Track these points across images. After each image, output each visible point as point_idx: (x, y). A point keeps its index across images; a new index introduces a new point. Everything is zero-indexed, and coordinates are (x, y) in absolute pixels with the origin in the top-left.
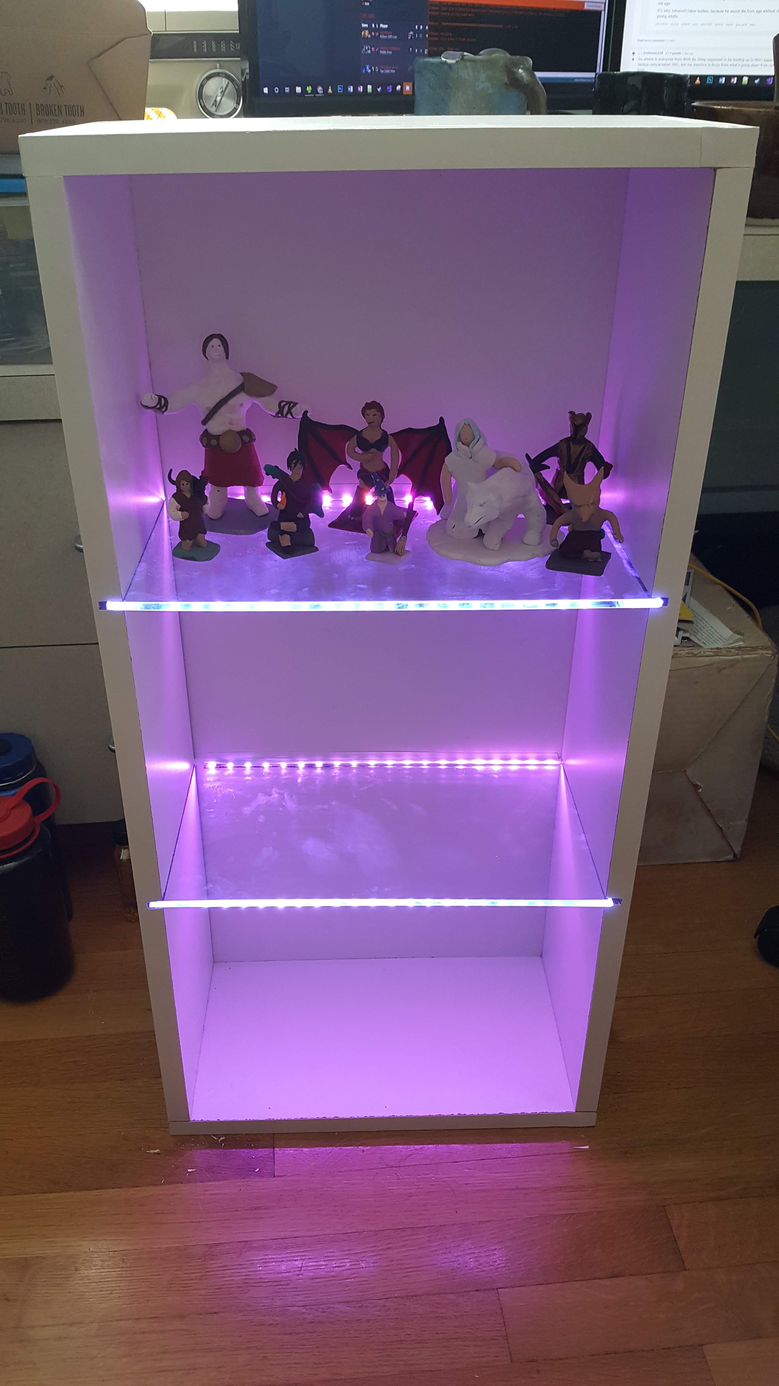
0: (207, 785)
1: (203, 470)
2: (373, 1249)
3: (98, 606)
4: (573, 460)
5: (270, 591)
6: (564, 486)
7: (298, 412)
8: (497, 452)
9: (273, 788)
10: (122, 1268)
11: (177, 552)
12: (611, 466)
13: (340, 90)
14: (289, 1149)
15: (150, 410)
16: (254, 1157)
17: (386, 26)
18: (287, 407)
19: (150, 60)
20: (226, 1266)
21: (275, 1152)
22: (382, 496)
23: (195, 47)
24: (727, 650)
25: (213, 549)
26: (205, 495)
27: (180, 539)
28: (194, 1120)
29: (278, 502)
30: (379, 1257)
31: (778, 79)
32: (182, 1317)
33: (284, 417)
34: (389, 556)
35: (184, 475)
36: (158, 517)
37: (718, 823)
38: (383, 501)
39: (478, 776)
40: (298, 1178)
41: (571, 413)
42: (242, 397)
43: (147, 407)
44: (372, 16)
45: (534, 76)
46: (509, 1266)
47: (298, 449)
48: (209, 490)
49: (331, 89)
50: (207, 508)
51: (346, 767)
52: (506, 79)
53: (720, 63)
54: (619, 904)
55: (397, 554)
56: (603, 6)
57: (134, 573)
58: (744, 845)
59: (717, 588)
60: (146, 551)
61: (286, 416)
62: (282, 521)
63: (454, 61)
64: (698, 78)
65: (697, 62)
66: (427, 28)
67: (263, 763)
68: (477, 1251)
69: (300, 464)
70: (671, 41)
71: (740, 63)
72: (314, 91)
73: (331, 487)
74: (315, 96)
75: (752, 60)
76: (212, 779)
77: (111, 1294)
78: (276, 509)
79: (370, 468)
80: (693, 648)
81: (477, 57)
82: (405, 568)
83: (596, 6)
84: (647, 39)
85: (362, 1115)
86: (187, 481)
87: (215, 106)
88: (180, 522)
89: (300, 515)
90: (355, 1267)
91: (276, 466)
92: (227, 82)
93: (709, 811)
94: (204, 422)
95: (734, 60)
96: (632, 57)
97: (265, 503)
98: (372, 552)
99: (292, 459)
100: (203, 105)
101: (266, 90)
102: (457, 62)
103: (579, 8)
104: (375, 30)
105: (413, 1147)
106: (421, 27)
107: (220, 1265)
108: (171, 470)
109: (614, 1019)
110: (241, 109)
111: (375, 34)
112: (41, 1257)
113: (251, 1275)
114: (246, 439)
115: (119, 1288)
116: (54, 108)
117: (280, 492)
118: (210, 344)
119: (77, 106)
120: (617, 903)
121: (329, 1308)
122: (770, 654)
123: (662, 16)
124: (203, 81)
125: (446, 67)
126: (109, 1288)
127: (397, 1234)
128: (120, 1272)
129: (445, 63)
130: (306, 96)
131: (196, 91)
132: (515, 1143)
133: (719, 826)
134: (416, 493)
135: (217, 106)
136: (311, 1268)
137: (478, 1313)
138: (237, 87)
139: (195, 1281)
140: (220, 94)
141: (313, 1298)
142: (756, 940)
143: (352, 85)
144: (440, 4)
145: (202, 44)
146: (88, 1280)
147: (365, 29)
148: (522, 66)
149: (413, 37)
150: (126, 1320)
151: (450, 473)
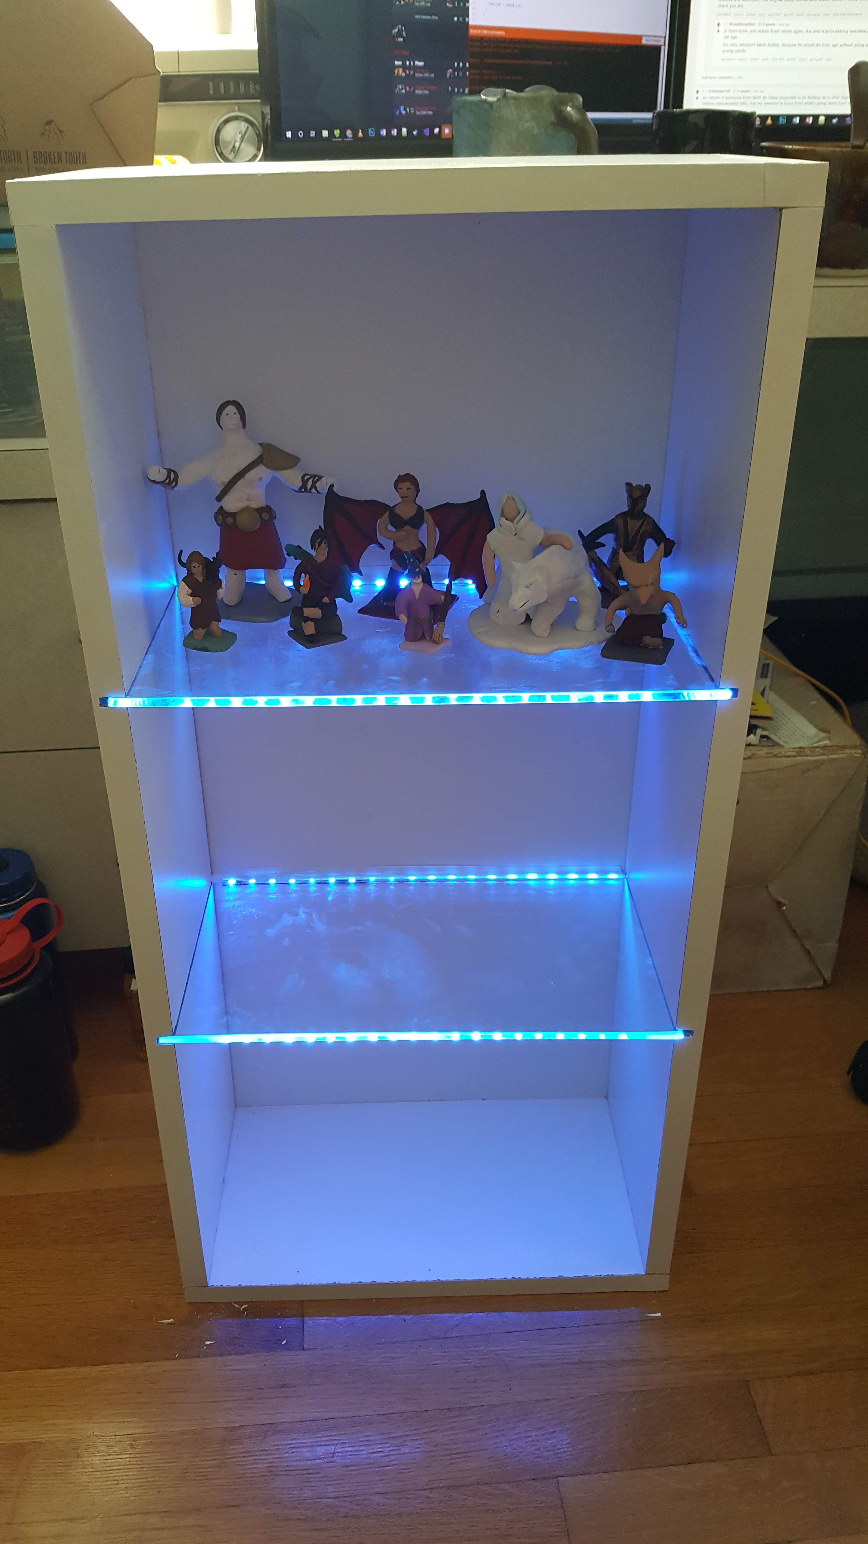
0: (226, 905)
1: (218, 551)
2: (414, 1432)
3: (99, 703)
4: (631, 537)
5: (291, 684)
6: (620, 566)
7: (323, 486)
8: (545, 529)
9: (300, 907)
10: (130, 1454)
11: (189, 642)
12: (673, 543)
13: (372, 134)
14: (321, 1318)
15: (158, 486)
16: (280, 1327)
17: (421, 64)
18: (311, 481)
19: (160, 104)
20: (249, 1452)
21: (304, 1321)
22: (417, 577)
23: (211, 88)
24: (810, 749)
25: (229, 638)
26: (219, 579)
27: (191, 627)
28: (212, 1285)
29: (301, 586)
30: (422, 1442)
31: (854, 118)
32: (199, 1510)
33: (308, 492)
35: (195, 556)
36: (169, 604)
37: (805, 945)
38: (416, 584)
39: (531, 892)
40: (331, 1351)
41: (628, 485)
42: (261, 471)
43: (154, 481)
44: (406, 53)
45: (585, 116)
46: (570, 1452)
47: (323, 527)
48: (224, 573)
49: (362, 132)
50: (221, 593)
51: (383, 883)
52: (552, 118)
53: (793, 101)
54: (691, 1036)
55: (434, 642)
56: (663, 40)
57: (139, 666)
58: (834, 970)
59: (799, 681)
60: (153, 642)
61: (310, 492)
62: (305, 607)
63: (495, 99)
64: (770, 118)
65: (767, 100)
66: (467, 65)
67: (289, 879)
68: (533, 1434)
69: (325, 543)
70: (739, 78)
71: (816, 101)
72: (343, 135)
73: (362, 569)
74: (343, 140)
75: (829, 98)
76: (231, 898)
77: (117, 1484)
78: (299, 594)
79: (403, 547)
80: (774, 748)
81: (521, 94)
82: (443, 657)
83: (655, 41)
84: (711, 76)
85: (403, 1280)
86: (198, 563)
87: (234, 153)
88: (192, 608)
89: (326, 600)
90: (394, 1453)
91: (298, 546)
92: (247, 126)
93: (795, 931)
94: (219, 498)
95: (809, 98)
96: (695, 95)
97: (288, 588)
98: (407, 640)
99: (317, 538)
100: (220, 151)
101: (289, 134)
102: (498, 100)
103: (636, 43)
104: (410, 68)
105: (461, 1315)
106: (461, 64)
107: (242, 1451)
108: (181, 551)
110: (262, 155)
111: (410, 72)
112: (38, 1442)
113: (276, 1462)
114: (265, 516)
115: (126, 1478)
116: (54, 154)
117: (303, 575)
118: (224, 412)
119: (79, 153)
120: (689, 1036)
121: (365, 1500)
122: (859, 754)
123: (728, 51)
124: (220, 125)
125: (486, 106)
126: (116, 1478)
127: (443, 1415)
128: (127, 1459)
129: (485, 101)
130: (334, 140)
131: (212, 136)
132: (576, 1310)
133: (806, 948)
134: (454, 575)
135: (236, 152)
136: (346, 1454)
137: (535, 1505)
138: (257, 132)
139: (213, 1470)
140: (238, 140)
141: (346, 1489)
142: (849, 1077)
143: (385, 128)
144: (482, 40)
145: (219, 85)
146: (92, 1468)
147: (398, 67)
148: (570, 104)
149: (452, 76)
150: (135, 1514)
151: (493, 552)
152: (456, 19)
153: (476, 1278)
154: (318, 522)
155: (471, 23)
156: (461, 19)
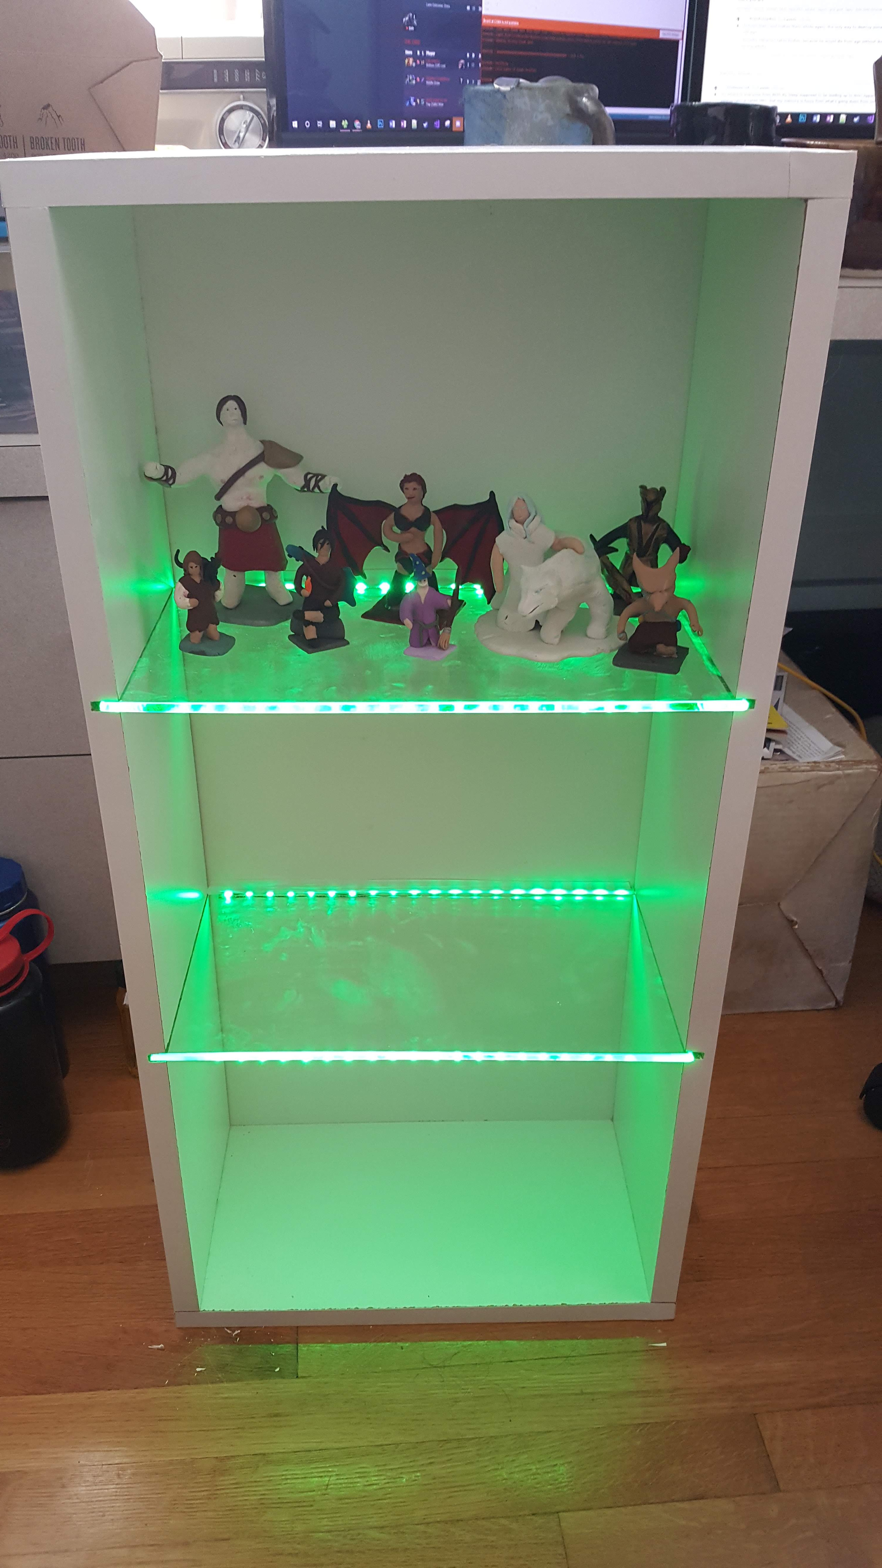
0: (222, 918)
1: (217, 551)
2: (411, 1464)
3: (90, 707)
4: (645, 542)
5: (292, 690)
6: (634, 572)
7: (326, 485)
8: (556, 532)
9: (298, 921)
10: (117, 1484)
11: (185, 646)
12: (688, 548)
13: (380, 125)
14: (316, 1345)
15: (155, 483)
16: (274, 1354)
17: (433, 54)
18: (314, 480)
19: (160, 91)
20: (240, 1483)
21: (299, 1348)
22: (423, 581)
23: (215, 76)
24: (826, 764)
25: (227, 642)
26: (218, 580)
27: (188, 630)
28: (204, 1310)
29: (303, 588)
30: (418, 1474)
31: (879, 119)
32: (186, 1544)
33: (311, 492)
34: (431, 651)
35: (193, 556)
36: (165, 606)
37: (817, 965)
38: (422, 587)
39: (537, 908)
40: (326, 1380)
41: (643, 487)
42: (262, 468)
43: (151, 478)
44: (417, 42)
45: (603, 109)
46: (572, 1485)
47: (326, 528)
48: (222, 574)
49: (370, 123)
50: (220, 595)
51: (385, 897)
52: (568, 109)
53: (814, 99)
54: (701, 1058)
55: (440, 648)
56: (681, 34)
57: (133, 669)
58: (847, 991)
59: (814, 694)
60: (149, 645)
61: (313, 491)
62: (306, 610)
63: (508, 89)
64: (789, 116)
65: (788, 99)
66: (480, 56)
67: (287, 892)
68: (534, 1467)
69: (328, 544)
71: (838, 99)
72: (351, 126)
73: (365, 572)
74: (351, 129)
75: (850, 95)
76: (228, 910)
77: (103, 1516)
78: (300, 597)
79: (409, 549)
80: (787, 762)
81: (536, 85)
82: (449, 663)
83: (673, 35)
85: (401, 1306)
86: (196, 563)
87: (237, 140)
88: (188, 610)
89: (328, 603)
90: (391, 1485)
91: (299, 547)
92: (251, 116)
93: (807, 950)
94: (218, 497)
95: (830, 96)
96: (714, 88)
97: (289, 591)
98: (411, 646)
99: (319, 539)
100: (223, 141)
101: (295, 124)
102: (512, 89)
103: (652, 36)
104: (421, 58)
105: (460, 1343)
106: (473, 55)
107: (232, 1482)
108: (178, 551)
109: (696, 1194)
110: (269, 142)
111: (420, 62)
112: (21, 1471)
113: (268, 1494)
114: (266, 516)
115: (113, 1508)
116: (51, 140)
117: (305, 577)
118: (225, 407)
119: (77, 139)
120: (699, 1058)
121: (359, 1534)
122: (874, 769)
124: (224, 114)
125: (499, 96)
126: (102, 1509)
127: (441, 1447)
128: (114, 1490)
129: (499, 90)
130: (341, 131)
131: (216, 127)
132: (579, 1339)
133: (818, 968)
134: (463, 578)
135: (240, 143)
136: (340, 1486)
137: (535, 1542)
138: (262, 122)
139: (201, 1501)
140: (243, 130)
141: (340, 1523)
142: (862, 1101)
143: (394, 120)
144: (495, 30)
145: (223, 74)
146: (78, 1498)
147: (409, 56)
148: (586, 95)
149: (464, 67)
150: (120, 1547)
151: (502, 555)
152: (468, 8)
153: (476, 1306)
154: (321, 522)
155: (483, 13)
156: (474, 8)
